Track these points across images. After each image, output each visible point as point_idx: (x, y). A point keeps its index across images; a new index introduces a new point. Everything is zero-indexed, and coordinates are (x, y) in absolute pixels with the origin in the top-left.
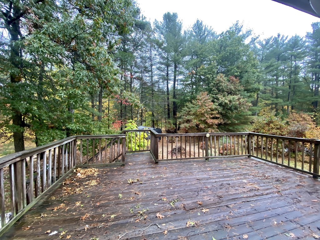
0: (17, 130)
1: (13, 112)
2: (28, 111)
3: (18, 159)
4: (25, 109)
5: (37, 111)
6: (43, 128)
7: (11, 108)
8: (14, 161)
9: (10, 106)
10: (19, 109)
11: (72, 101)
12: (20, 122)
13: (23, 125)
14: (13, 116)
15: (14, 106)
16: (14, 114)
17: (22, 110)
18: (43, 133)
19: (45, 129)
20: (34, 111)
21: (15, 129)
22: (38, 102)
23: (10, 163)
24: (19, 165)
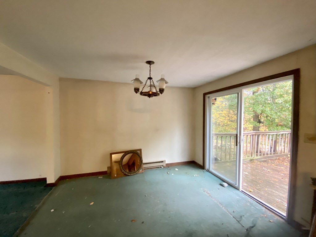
0: (255, 124)
1: (254, 113)
2: (263, 112)
3: (254, 134)
4: (261, 110)
5: (269, 111)
6: (273, 125)
7: (252, 110)
8: (252, 134)
9: (252, 109)
10: (257, 111)
11: (287, 105)
12: (257, 120)
13: (260, 122)
14: (253, 116)
15: (254, 109)
16: (254, 115)
17: (259, 112)
18: (273, 129)
19: (274, 125)
20: (267, 112)
21: (254, 124)
22: (270, 105)
23: (250, 134)
24: (254, 136)
